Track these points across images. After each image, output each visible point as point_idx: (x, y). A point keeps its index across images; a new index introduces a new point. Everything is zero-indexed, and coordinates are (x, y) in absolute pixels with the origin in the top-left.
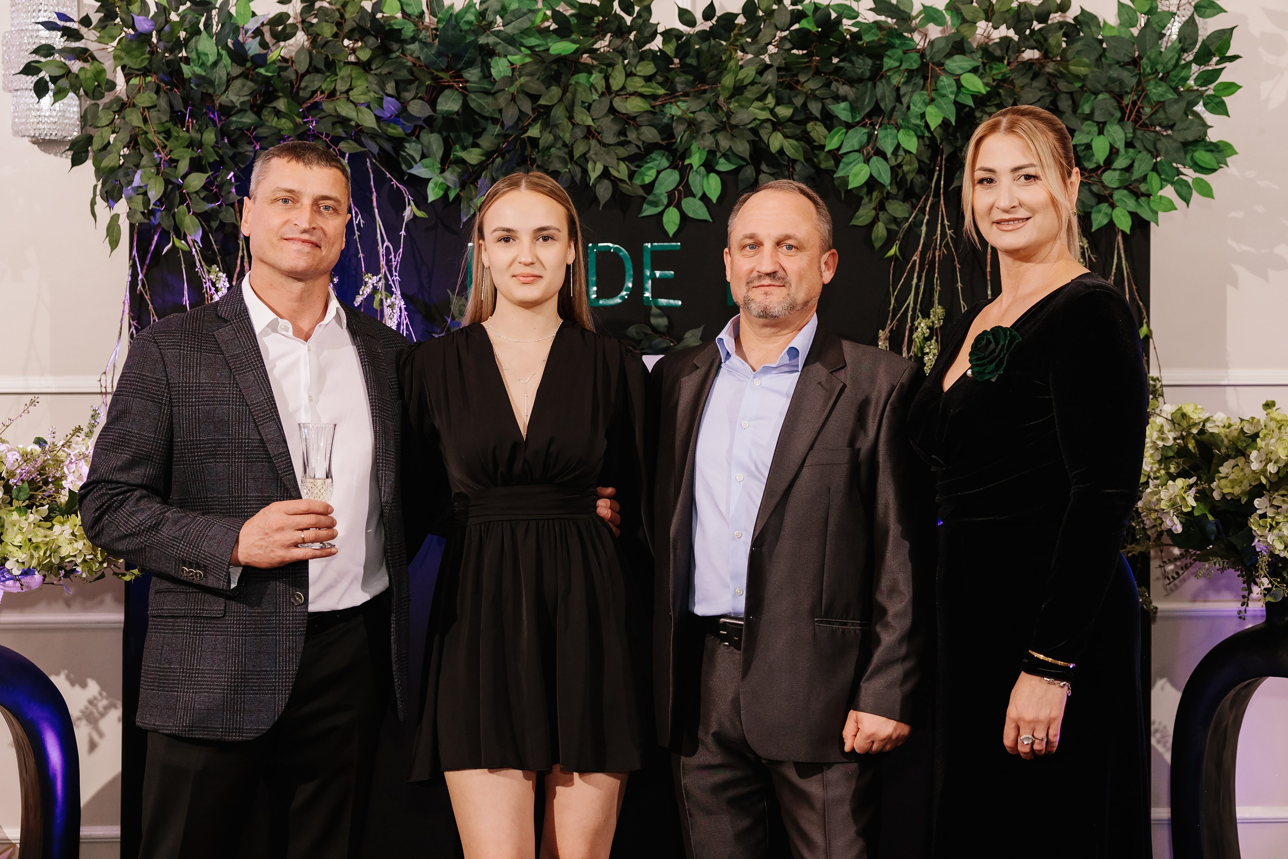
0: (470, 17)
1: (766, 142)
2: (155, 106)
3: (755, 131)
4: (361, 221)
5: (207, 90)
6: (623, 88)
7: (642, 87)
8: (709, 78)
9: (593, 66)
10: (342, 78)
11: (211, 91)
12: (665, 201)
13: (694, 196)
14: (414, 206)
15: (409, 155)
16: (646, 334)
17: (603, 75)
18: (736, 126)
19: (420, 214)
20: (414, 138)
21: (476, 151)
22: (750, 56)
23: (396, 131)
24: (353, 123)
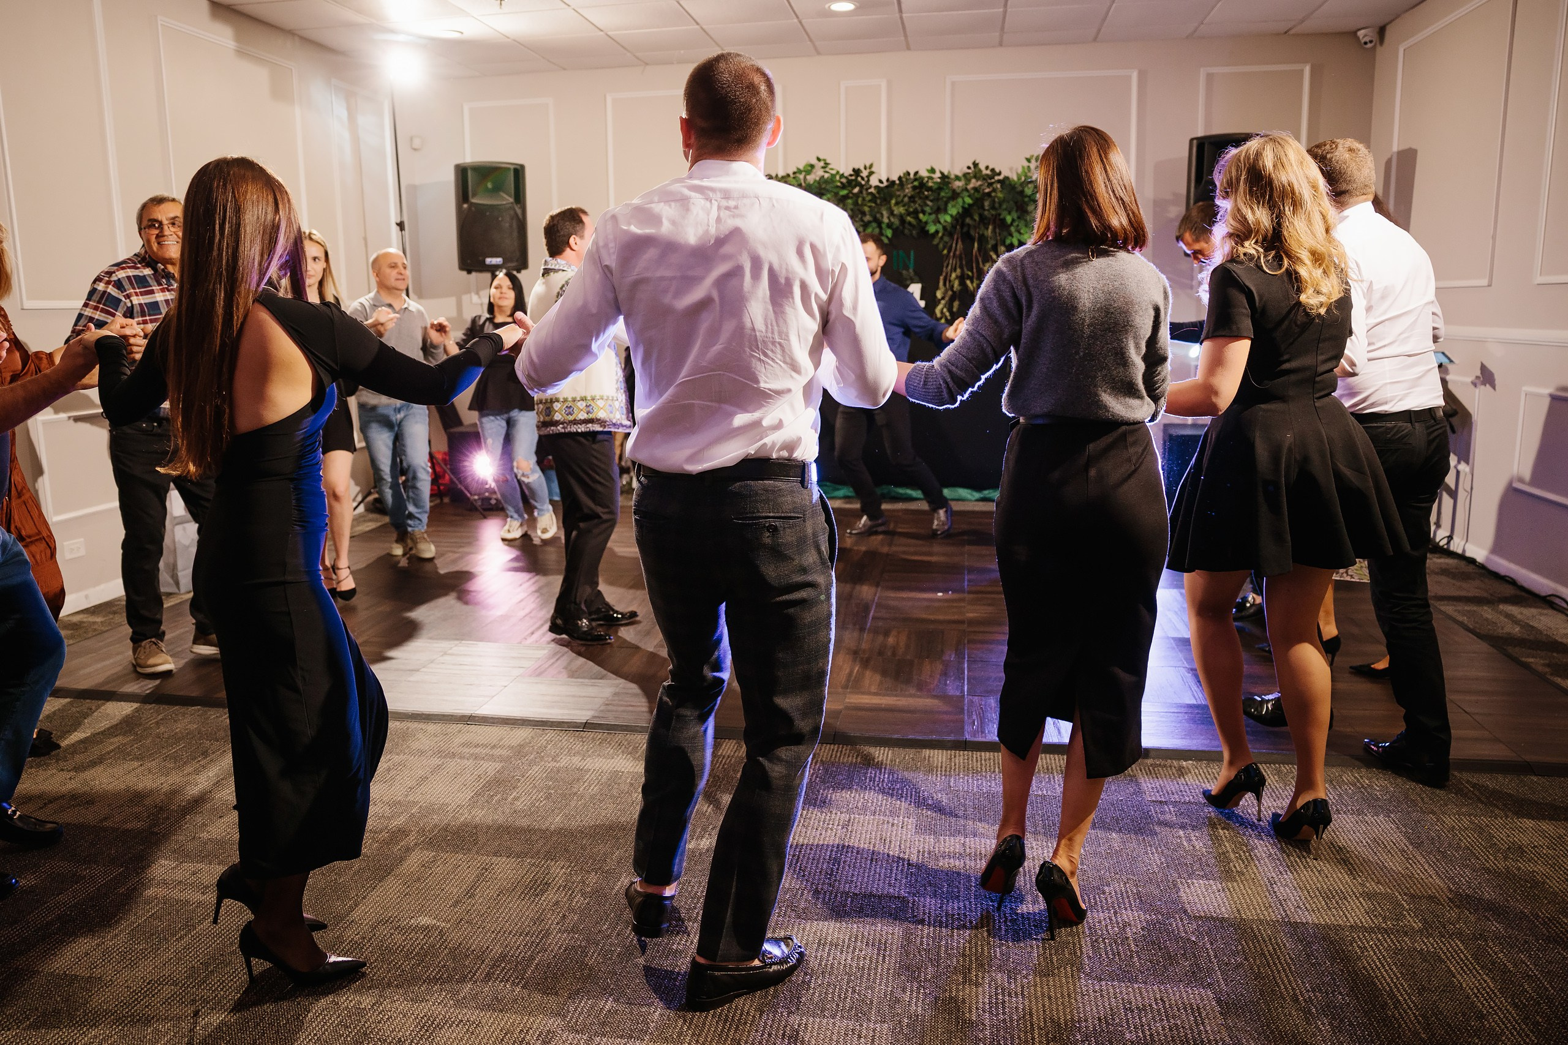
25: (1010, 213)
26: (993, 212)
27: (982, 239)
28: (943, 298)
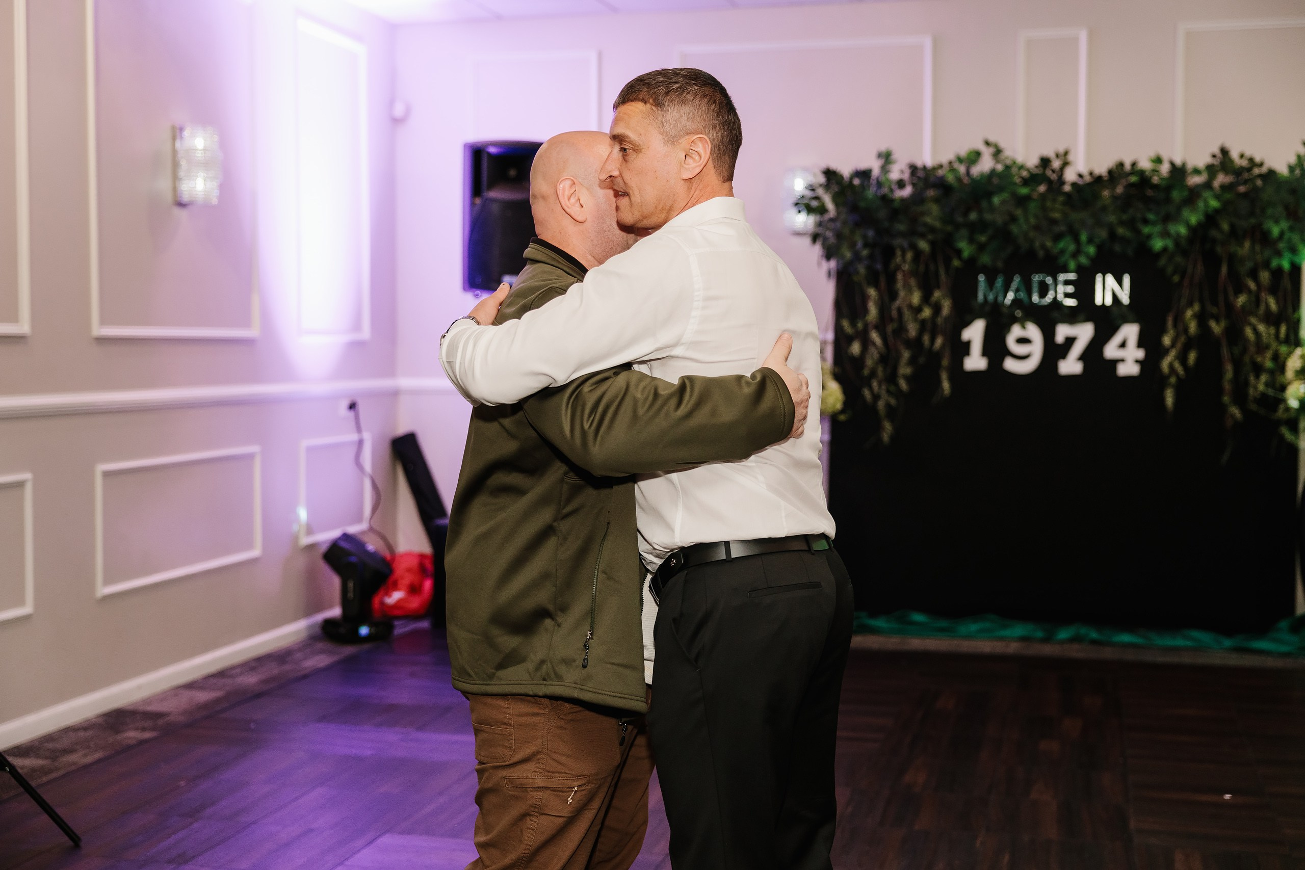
3: (1112, 227)
7: (1059, 207)
8: (1091, 203)
18: (1103, 224)
25: (1277, 222)
26: (1253, 221)
27: (1232, 260)
28: (1173, 345)
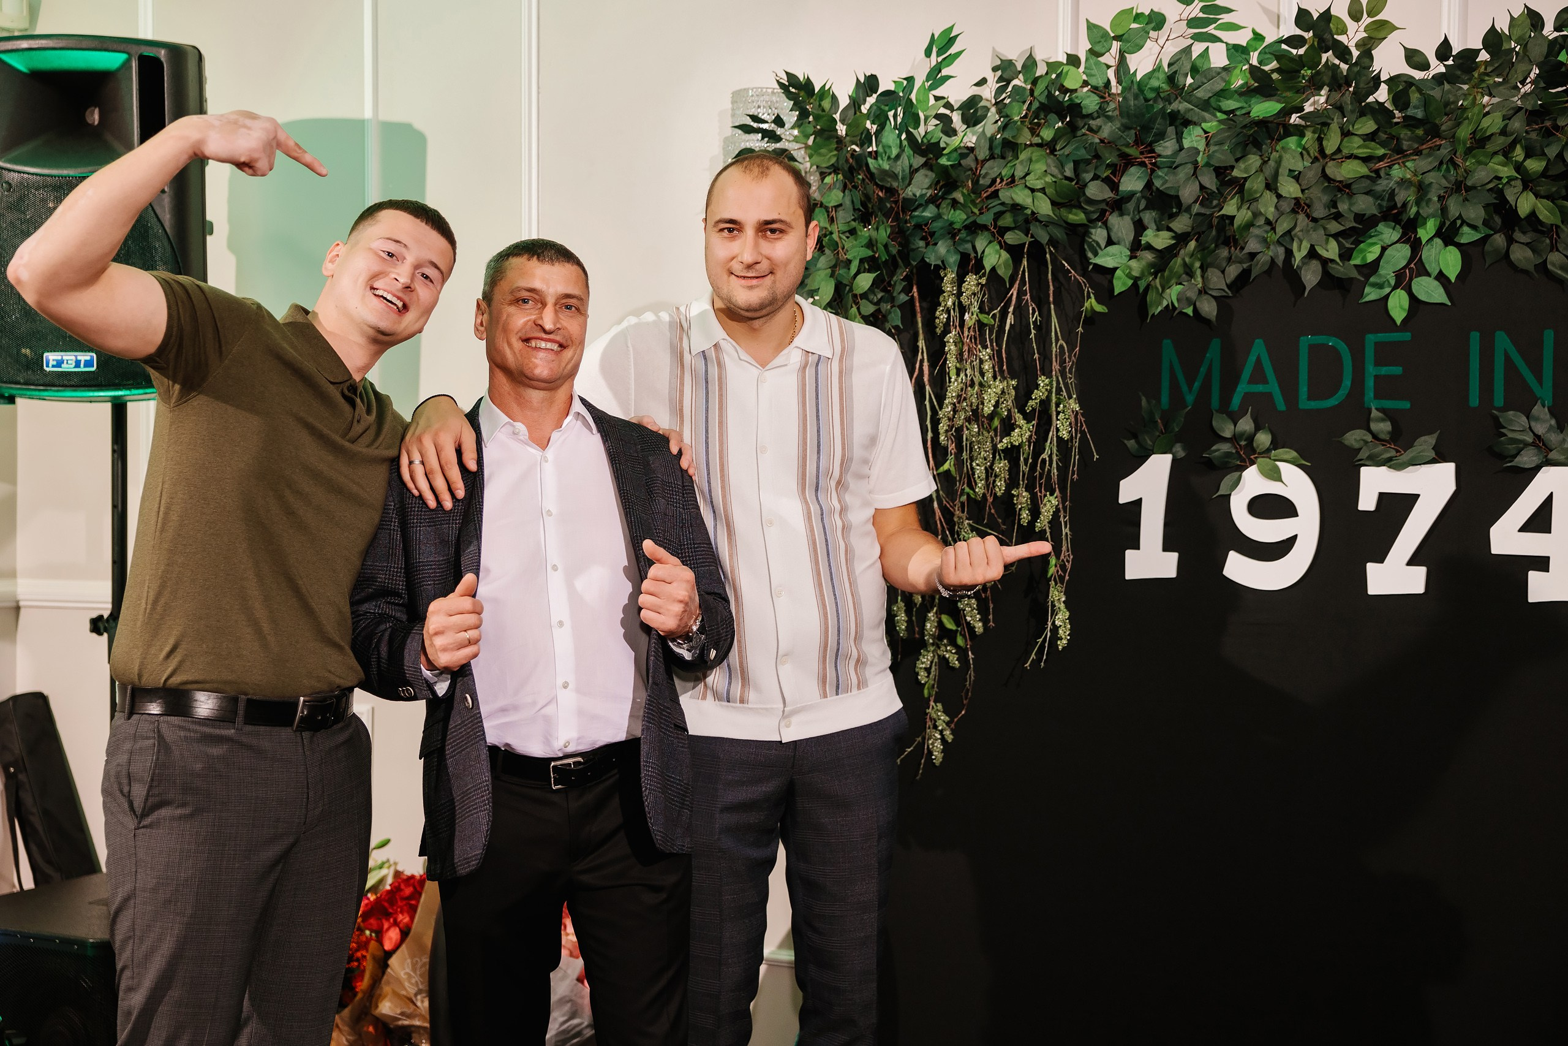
0: (1155, 83)
1: (1513, 205)
2: (841, 205)
3: (1500, 193)
4: (1038, 318)
5: (891, 185)
6: (1339, 150)
7: (1359, 147)
8: (1444, 131)
9: (1306, 127)
10: (1021, 162)
11: (895, 185)
12: (1393, 282)
13: (1429, 275)
14: (1093, 300)
15: (1094, 241)
16: (1366, 442)
17: (1317, 135)
18: (1474, 188)
19: (1099, 308)
20: (1100, 224)
21: (1166, 234)
22: (1495, 100)
23: (1077, 217)
24: (1029, 212)
